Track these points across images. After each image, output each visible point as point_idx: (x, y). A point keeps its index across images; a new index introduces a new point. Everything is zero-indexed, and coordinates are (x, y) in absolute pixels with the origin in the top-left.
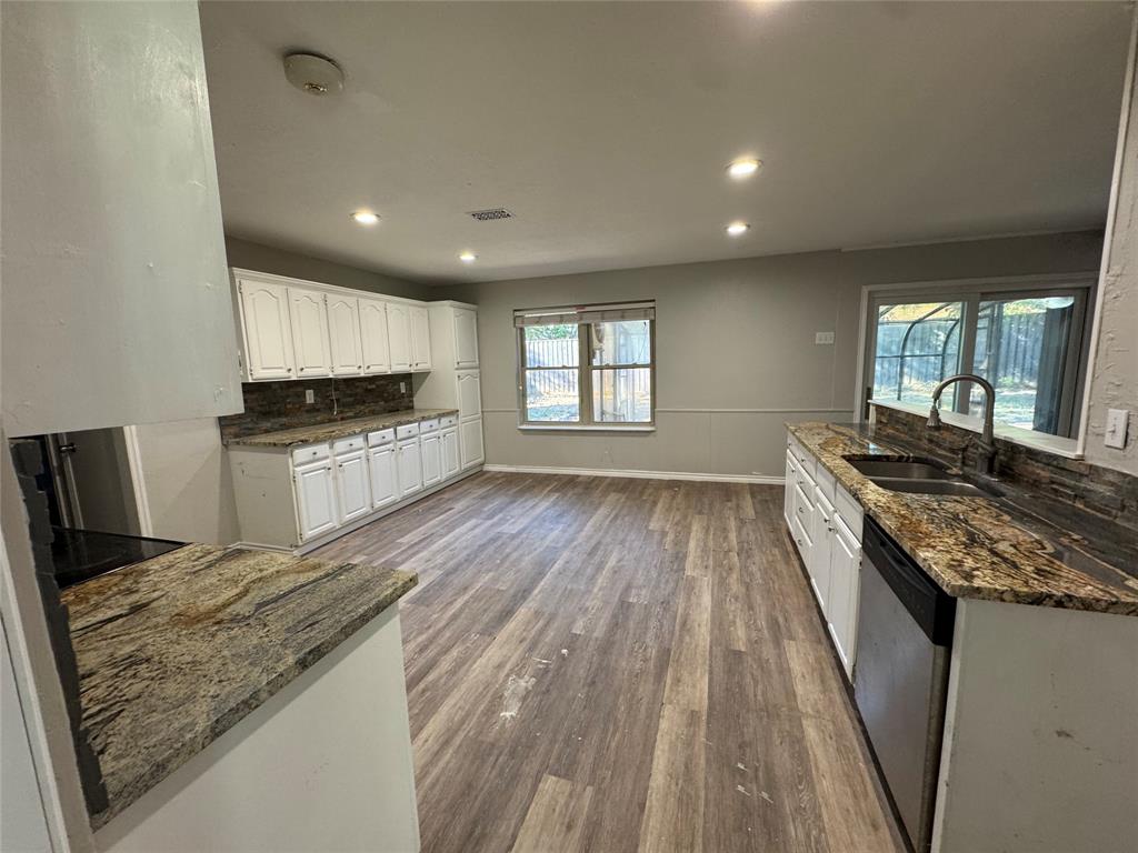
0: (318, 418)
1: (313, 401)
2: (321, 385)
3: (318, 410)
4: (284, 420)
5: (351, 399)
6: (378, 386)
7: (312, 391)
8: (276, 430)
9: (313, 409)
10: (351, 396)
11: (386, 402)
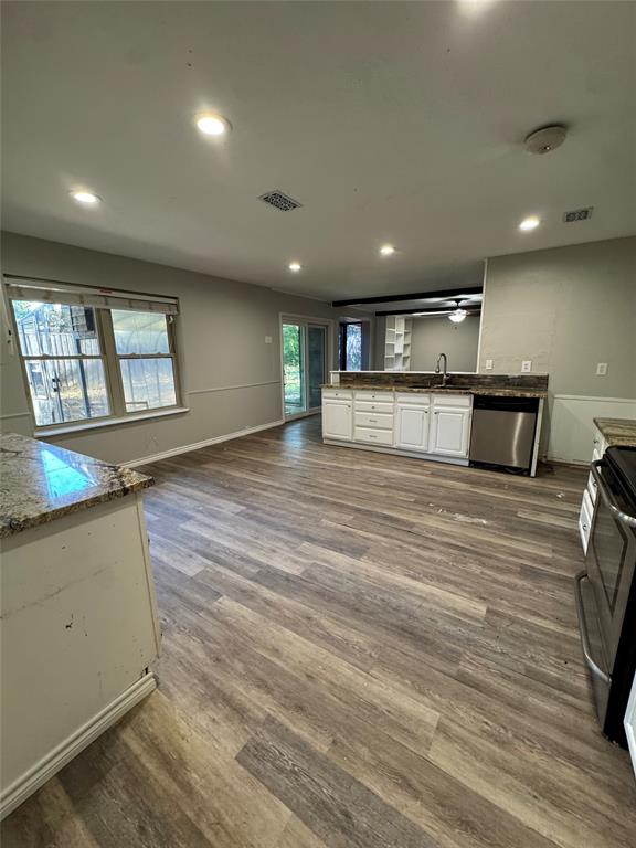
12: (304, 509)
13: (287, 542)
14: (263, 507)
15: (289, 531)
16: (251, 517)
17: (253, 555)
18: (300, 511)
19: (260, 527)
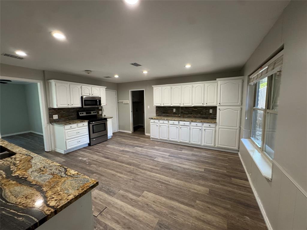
0: (176, 116)
1: (175, 111)
2: (177, 108)
3: (176, 114)
4: (168, 114)
5: (187, 112)
6: (198, 110)
7: (175, 109)
8: (166, 116)
9: (175, 113)
10: (187, 111)
11: (201, 115)
12: (134, 160)
13: (139, 152)
14: (149, 160)
15: (138, 154)
16: (151, 157)
17: (146, 150)
18: (136, 159)
19: (147, 155)
